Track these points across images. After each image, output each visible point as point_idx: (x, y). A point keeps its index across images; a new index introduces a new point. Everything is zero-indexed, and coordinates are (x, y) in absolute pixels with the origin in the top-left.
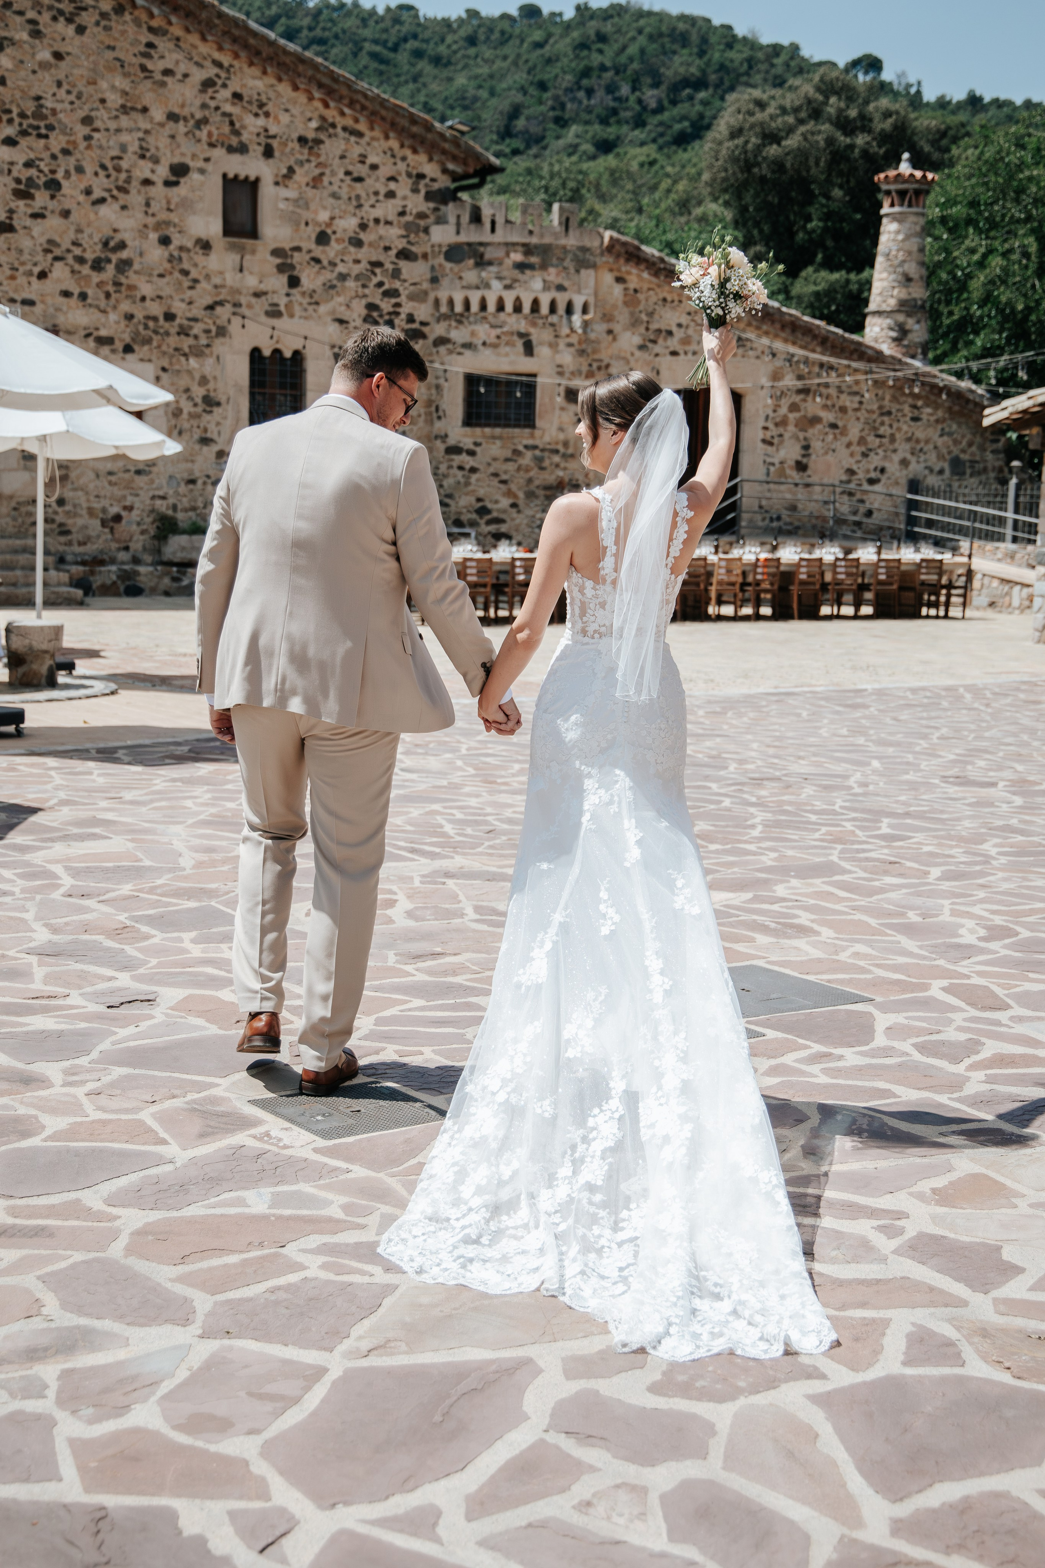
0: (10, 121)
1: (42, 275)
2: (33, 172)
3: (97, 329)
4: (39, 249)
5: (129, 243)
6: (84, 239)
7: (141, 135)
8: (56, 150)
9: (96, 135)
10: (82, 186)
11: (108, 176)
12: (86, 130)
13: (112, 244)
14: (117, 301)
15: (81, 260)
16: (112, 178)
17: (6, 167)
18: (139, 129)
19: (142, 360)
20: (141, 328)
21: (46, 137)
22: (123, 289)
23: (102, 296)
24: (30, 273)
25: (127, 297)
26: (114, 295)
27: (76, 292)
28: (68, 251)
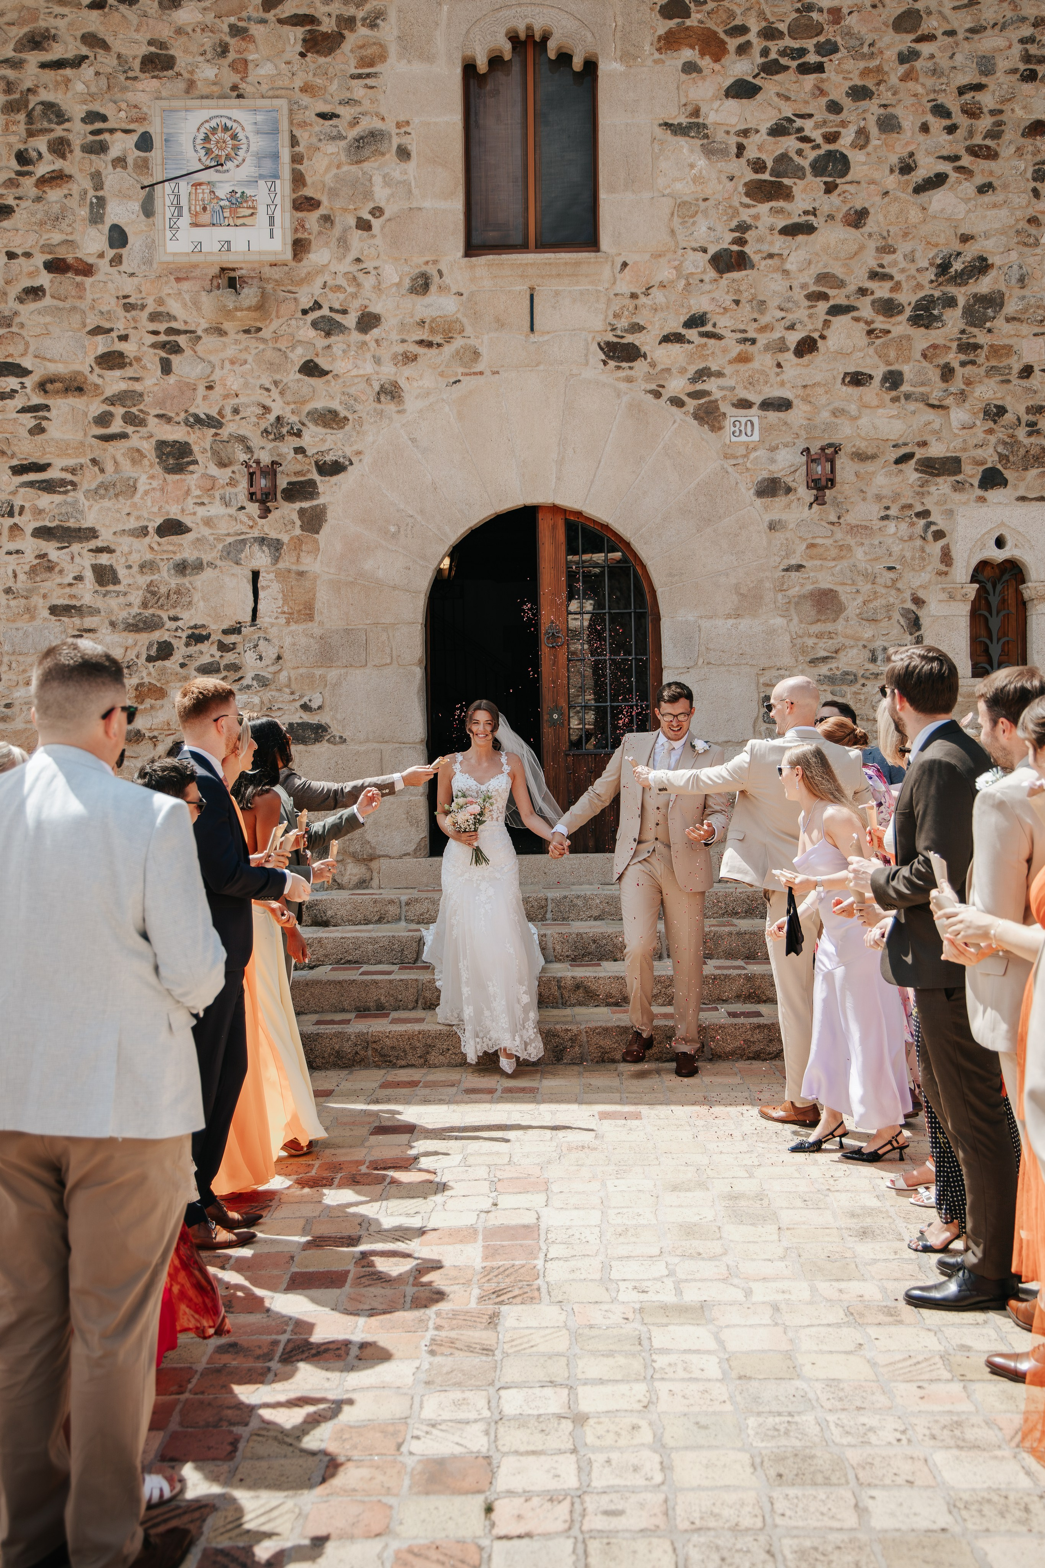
0: (743, 49)
1: (807, 347)
2: (790, 144)
3: (924, 444)
4: (799, 295)
5: (995, 259)
6: (895, 265)
7: (1027, 31)
8: (838, 93)
9: (925, 48)
10: (894, 159)
11: (951, 129)
12: (905, 41)
13: (957, 266)
14: (968, 383)
15: (889, 308)
16: (960, 133)
17: (733, 140)
18: (1024, 19)
19: (1023, 499)
20: (1021, 433)
21: (819, 68)
22: (982, 355)
23: (934, 375)
24: (781, 347)
25: (992, 371)
26: (960, 371)
27: (878, 375)
28: (863, 292)
